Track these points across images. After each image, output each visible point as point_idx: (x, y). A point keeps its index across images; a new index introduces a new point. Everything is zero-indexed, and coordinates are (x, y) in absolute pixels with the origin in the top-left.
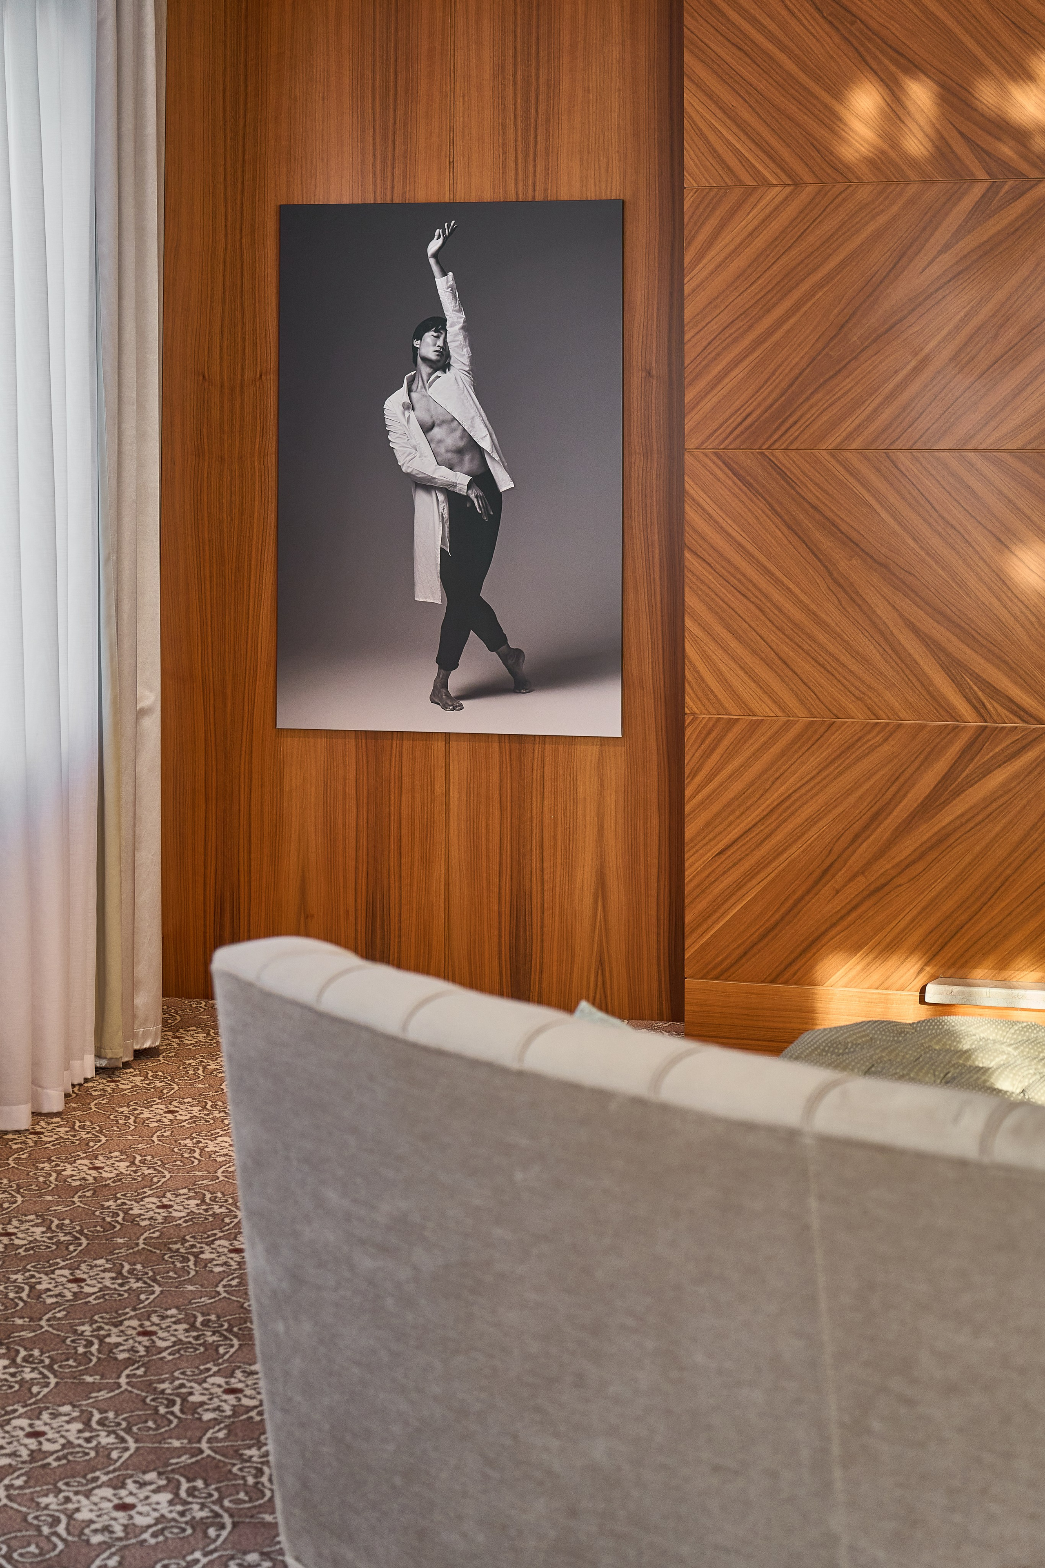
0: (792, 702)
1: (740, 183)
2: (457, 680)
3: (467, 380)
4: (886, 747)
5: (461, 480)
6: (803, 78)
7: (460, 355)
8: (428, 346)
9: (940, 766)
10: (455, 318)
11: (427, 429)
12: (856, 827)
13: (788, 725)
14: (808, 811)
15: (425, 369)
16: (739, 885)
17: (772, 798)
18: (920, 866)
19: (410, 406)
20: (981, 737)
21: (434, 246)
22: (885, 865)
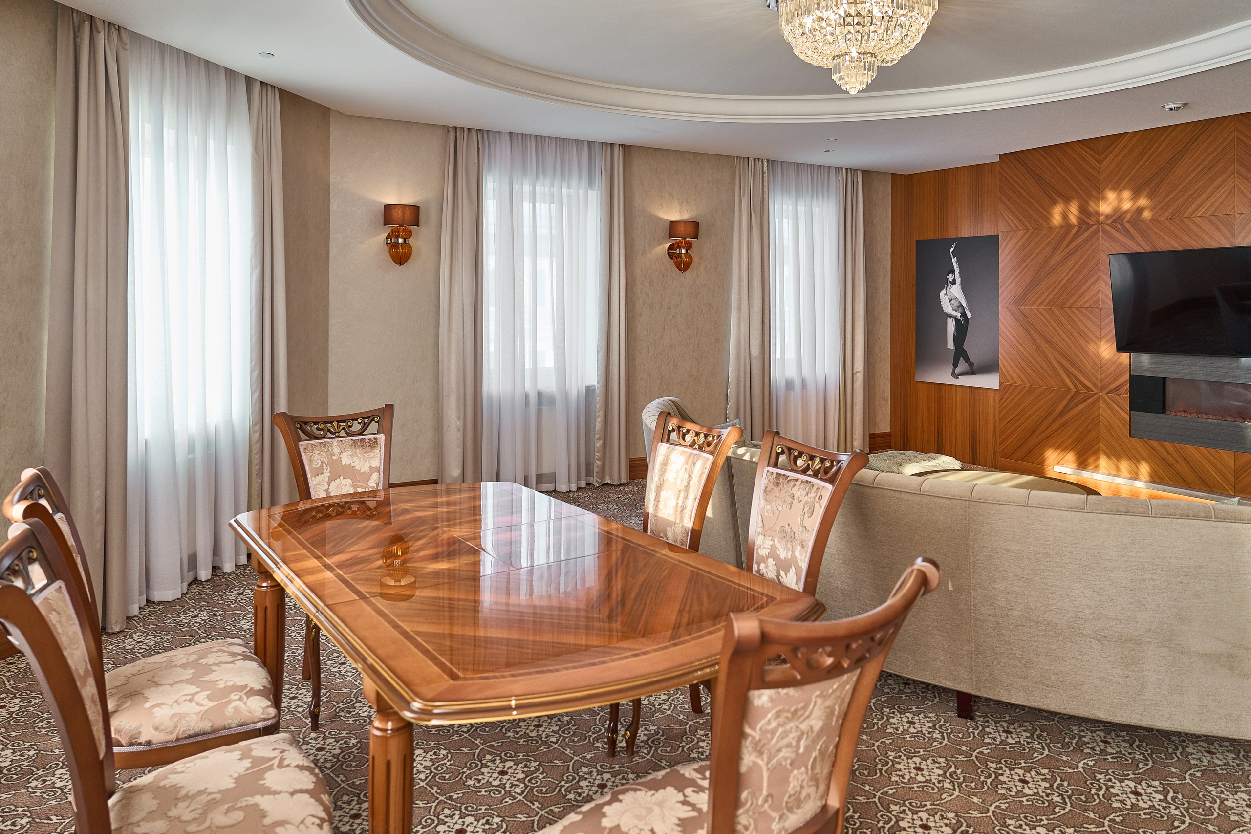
0: (1026, 381)
1: (1013, 230)
2: (958, 370)
3: (960, 287)
4: (1050, 396)
5: (959, 315)
6: (1029, 198)
7: (958, 280)
8: (950, 278)
9: (1065, 402)
10: (957, 270)
11: (950, 301)
12: (1042, 419)
13: (1025, 387)
14: (1029, 413)
15: (950, 284)
16: (1012, 432)
17: (1021, 408)
18: (1059, 431)
19: (946, 294)
20: (1076, 394)
21: (952, 250)
22: (1050, 430)
